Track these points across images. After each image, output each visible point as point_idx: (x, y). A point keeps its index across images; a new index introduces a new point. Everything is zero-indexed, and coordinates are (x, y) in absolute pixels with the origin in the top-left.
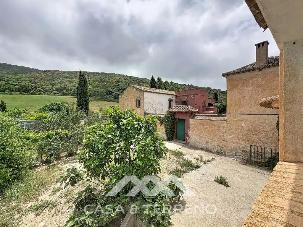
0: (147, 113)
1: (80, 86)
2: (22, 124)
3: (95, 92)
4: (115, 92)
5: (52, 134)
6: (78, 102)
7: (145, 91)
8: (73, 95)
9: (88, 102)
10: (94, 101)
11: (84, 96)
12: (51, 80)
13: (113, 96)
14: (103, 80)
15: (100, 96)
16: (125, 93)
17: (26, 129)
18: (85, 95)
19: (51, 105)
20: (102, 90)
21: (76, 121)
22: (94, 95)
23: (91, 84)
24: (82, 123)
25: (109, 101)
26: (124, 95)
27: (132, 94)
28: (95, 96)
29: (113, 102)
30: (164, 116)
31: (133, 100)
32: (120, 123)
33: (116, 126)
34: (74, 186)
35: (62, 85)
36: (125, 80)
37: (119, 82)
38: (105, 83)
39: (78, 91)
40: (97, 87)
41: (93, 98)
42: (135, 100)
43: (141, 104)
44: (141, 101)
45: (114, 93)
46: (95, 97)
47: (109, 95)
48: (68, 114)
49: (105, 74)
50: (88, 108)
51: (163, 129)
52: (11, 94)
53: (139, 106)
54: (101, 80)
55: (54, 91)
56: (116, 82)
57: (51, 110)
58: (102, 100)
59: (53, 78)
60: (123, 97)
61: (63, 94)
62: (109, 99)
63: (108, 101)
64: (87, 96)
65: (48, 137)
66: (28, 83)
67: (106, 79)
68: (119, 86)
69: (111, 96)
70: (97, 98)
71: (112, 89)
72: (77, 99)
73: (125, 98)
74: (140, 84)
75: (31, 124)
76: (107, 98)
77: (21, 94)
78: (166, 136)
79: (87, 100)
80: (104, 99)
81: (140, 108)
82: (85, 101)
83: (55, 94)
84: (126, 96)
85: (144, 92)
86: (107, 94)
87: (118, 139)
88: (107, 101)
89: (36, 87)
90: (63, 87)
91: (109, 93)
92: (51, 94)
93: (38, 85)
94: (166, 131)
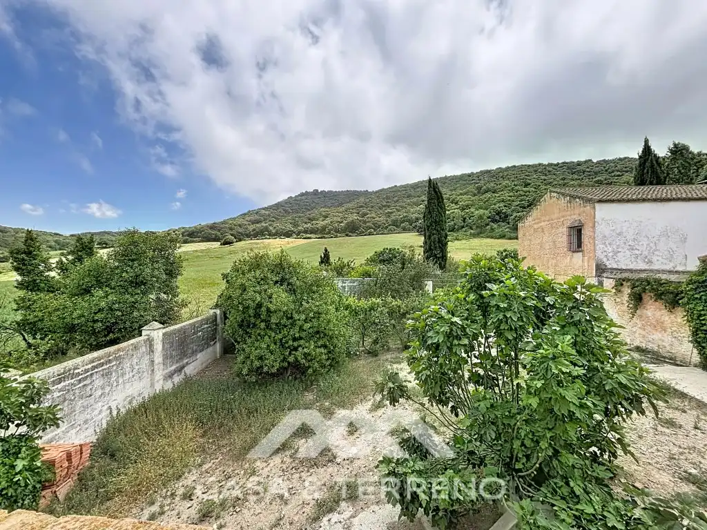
0: (609, 267)
1: (430, 212)
2: (344, 285)
3: (464, 220)
4: (515, 214)
5: (378, 303)
6: (425, 243)
7: (600, 201)
8: (420, 231)
9: (446, 244)
10: (463, 239)
11: (438, 231)
12: (384, 206)
13: (508, 223)
14: (485, 187)
15: (477, 227)
16: (535, 213)
17: (348, 291)
18: (439, 229)
19: (382, 253)
20: (481, 211)
21: (417, 282)
22: (463, 227)
23: (456, 203)
24: (429, 286)
25: (498, 238)
26: (530, 219)
27: (556, 215)
28: (464, 229)
29: (510, 239)
30: (684, 278)
31: (560, 230)
32: (483, 292)
33: (472, 297)
34: (395, 406)
35: (403, 214)
36: (543, 177)
37: (527, 185)
38: (488, 195)
39: (426, 222)
40: (468, 206)
41: (460, 234)
42: (565, 230)
43: (585, 239)
44: (586, 233)
45: (513, 217)
46: (465, 231)
47: (499, 221)
48: (403, 268)
49: (488, 172)
50: (446, 256)
51: (681, 326)
52: (336, 237)
53: (580, 245)
54: (479, 189)
55: (390, 225)
56: (517, 188)
57: (382, 261)
58: (481, 235)
59: (388, 202)
60: (530, 223)
61: (404, 230)
62: (498, 231)
63: (496, 238)
64: (443, 230)
65: (372, 309)
66: (355, 217)
67: (492, 184)
68: (527, 196)
69: (503, 224)
70: (468, 233)
71: (505, 206)
72: (423, 238)
73: (536, 226)
74: (600, 178)
75: (354, 284)
76: (492, 230)
77: (347, 235)
78: (695, 351)
79: (443, 238)
80: (485, 234)
81: (581, 253)
82: (440, 241)
83: (391, 232)
84: (536, 221)
85: (597, 205)
86: (494, 221)
87: (475, 329)
88: (492, 238)
89: (365, 222)
90: (404, 217)
91: (497, 218)
92: (386, 231)
93: (368, 218)
94: (695, 333)
